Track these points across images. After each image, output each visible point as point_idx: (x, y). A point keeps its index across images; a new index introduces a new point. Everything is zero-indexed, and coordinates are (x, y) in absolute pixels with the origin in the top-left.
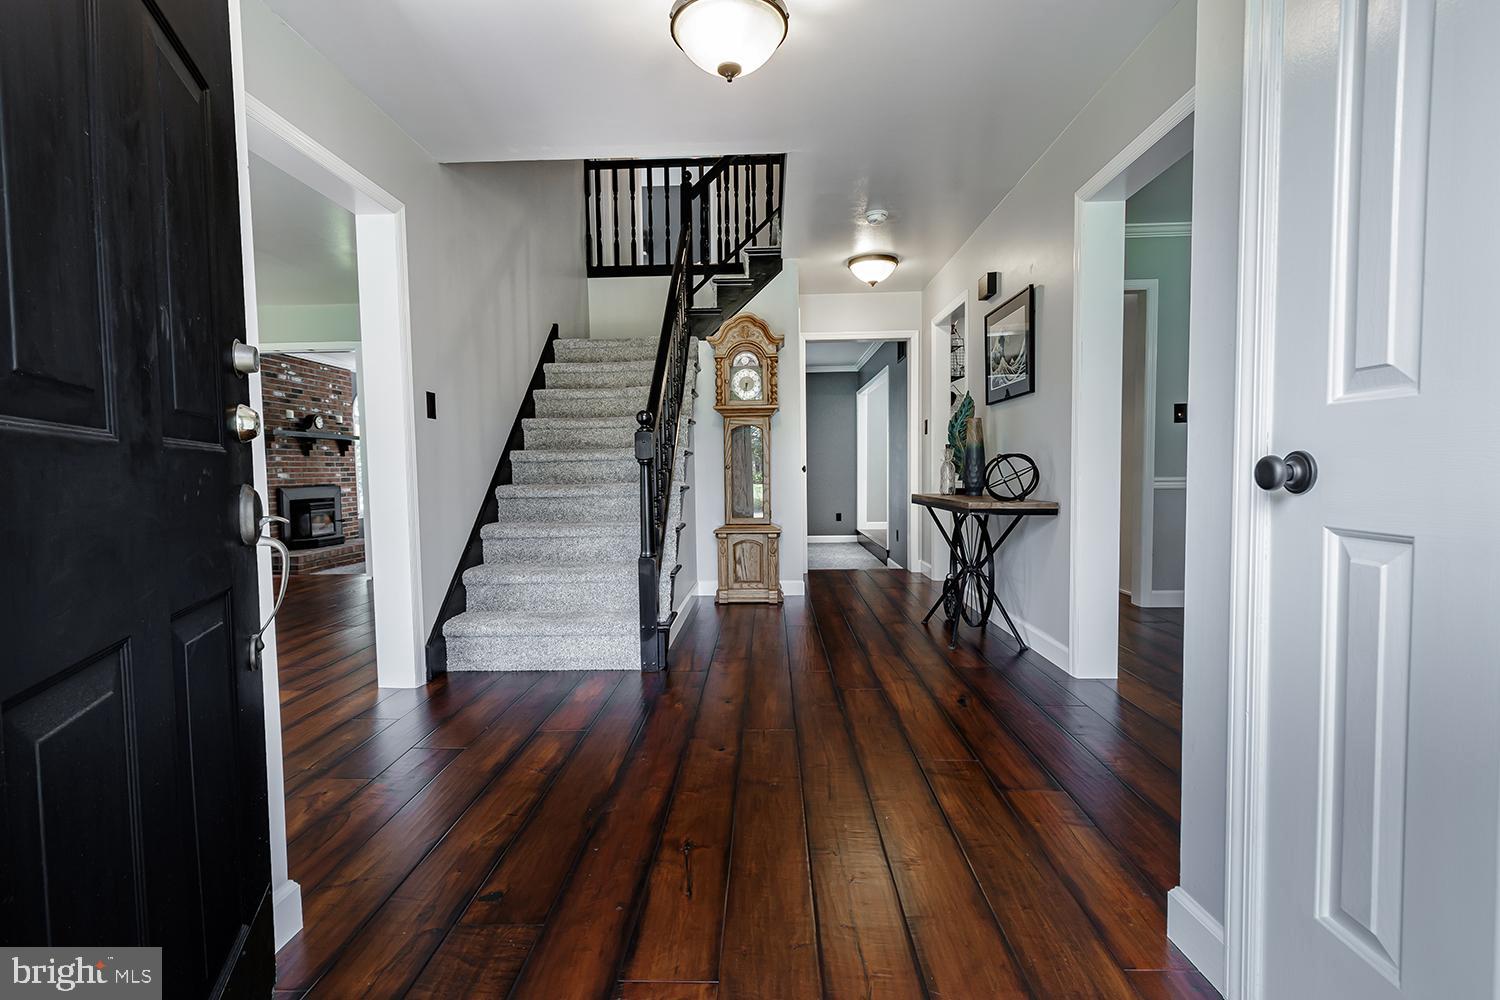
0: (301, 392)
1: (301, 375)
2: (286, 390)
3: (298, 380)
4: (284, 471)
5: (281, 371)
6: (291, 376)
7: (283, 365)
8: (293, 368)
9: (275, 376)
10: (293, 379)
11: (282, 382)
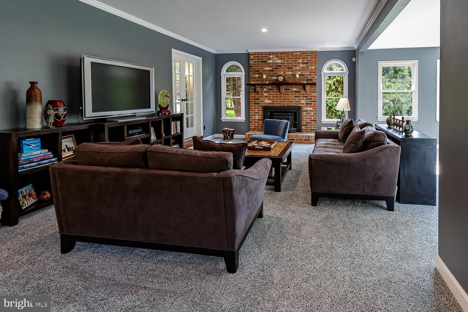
0: (280, 66)
1: (281, 59)
2: (272, 66)
3: (279, 61)
4: (268, 99)
5: (269, 59)
6: (275, 60)
7: (271, 57)
8: (276, 57)
9: (266, 61)
10: (276, 61)
11: (270, 63)
